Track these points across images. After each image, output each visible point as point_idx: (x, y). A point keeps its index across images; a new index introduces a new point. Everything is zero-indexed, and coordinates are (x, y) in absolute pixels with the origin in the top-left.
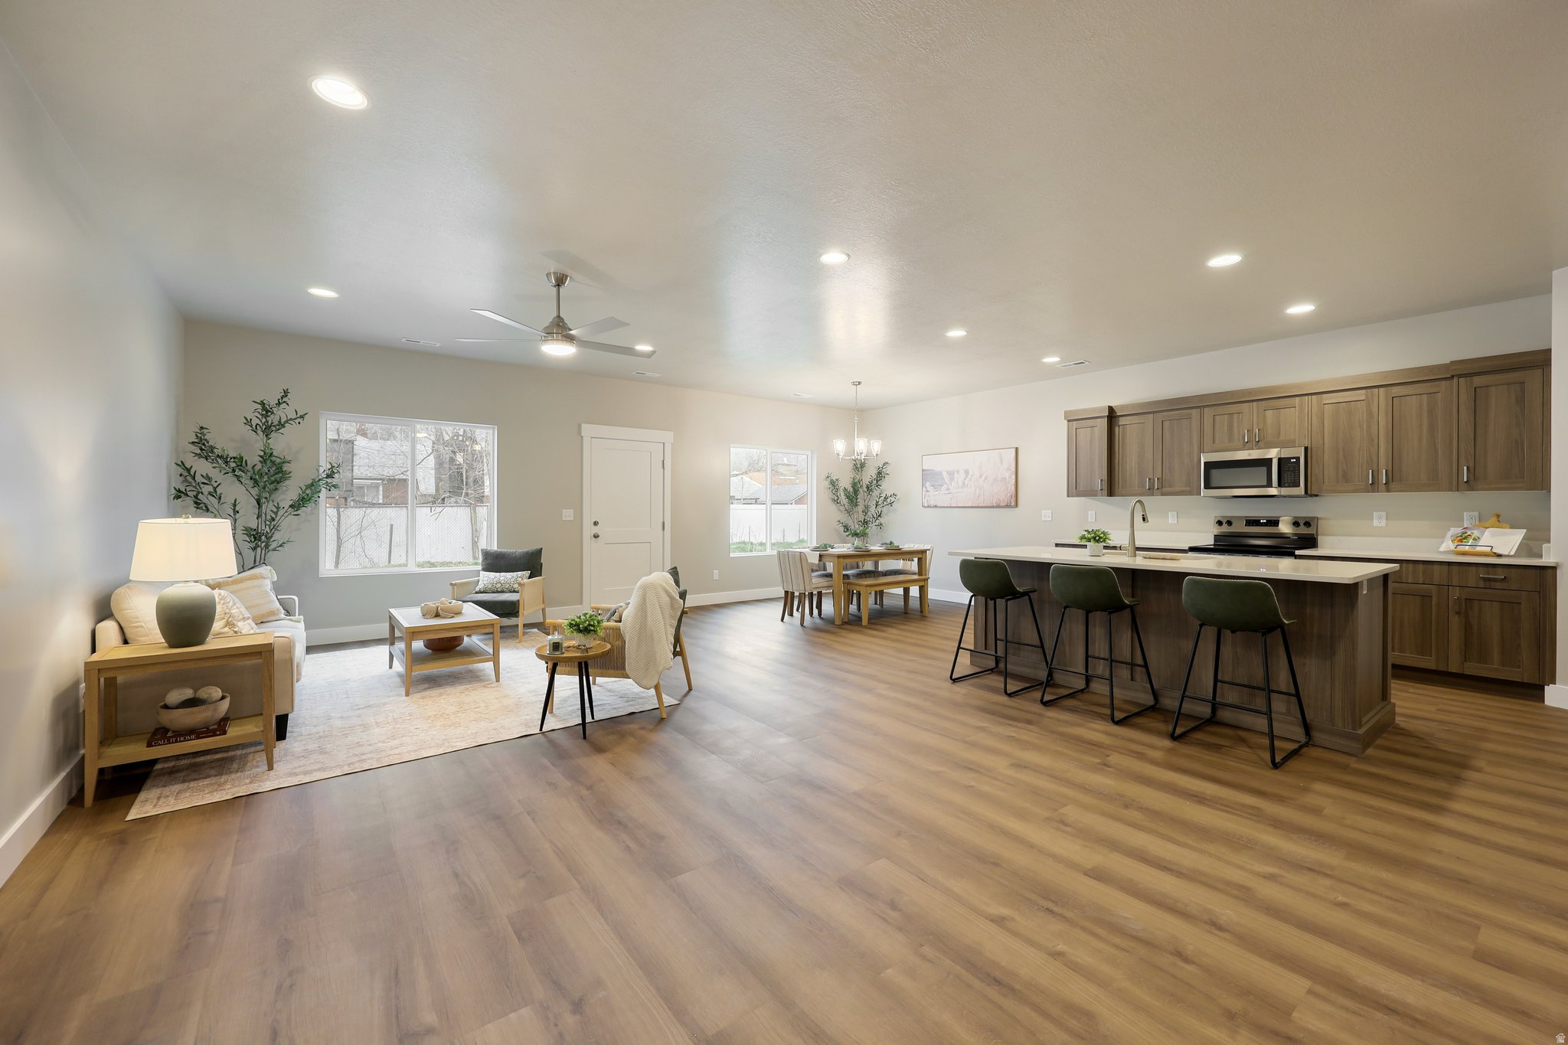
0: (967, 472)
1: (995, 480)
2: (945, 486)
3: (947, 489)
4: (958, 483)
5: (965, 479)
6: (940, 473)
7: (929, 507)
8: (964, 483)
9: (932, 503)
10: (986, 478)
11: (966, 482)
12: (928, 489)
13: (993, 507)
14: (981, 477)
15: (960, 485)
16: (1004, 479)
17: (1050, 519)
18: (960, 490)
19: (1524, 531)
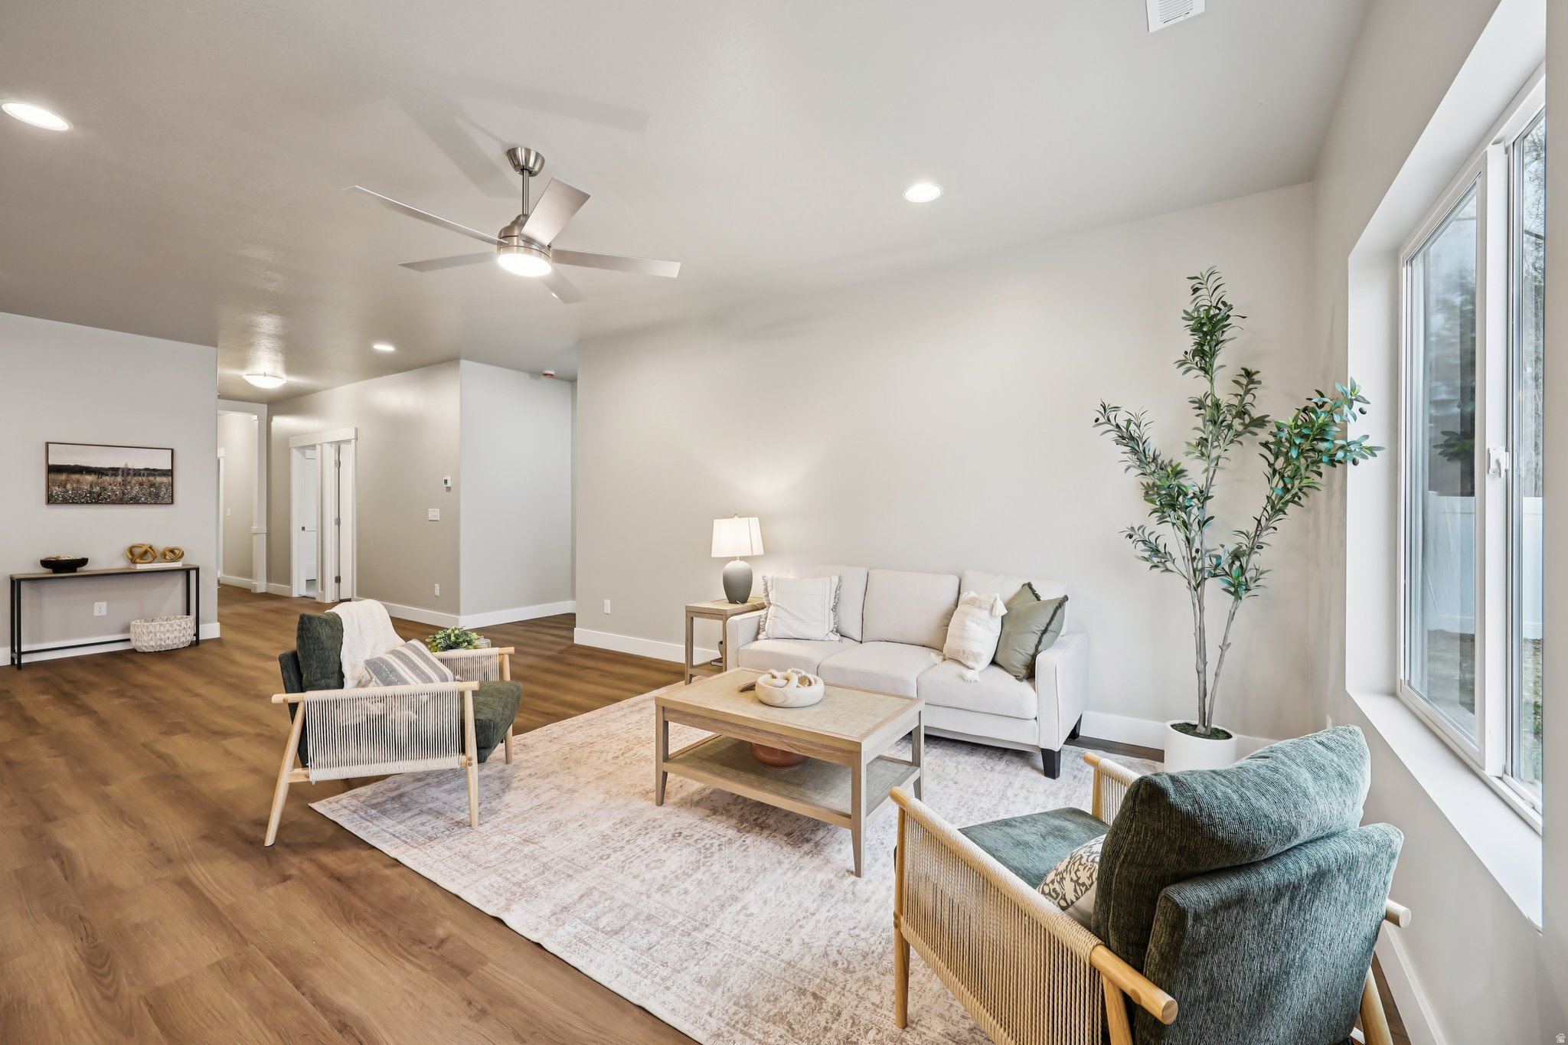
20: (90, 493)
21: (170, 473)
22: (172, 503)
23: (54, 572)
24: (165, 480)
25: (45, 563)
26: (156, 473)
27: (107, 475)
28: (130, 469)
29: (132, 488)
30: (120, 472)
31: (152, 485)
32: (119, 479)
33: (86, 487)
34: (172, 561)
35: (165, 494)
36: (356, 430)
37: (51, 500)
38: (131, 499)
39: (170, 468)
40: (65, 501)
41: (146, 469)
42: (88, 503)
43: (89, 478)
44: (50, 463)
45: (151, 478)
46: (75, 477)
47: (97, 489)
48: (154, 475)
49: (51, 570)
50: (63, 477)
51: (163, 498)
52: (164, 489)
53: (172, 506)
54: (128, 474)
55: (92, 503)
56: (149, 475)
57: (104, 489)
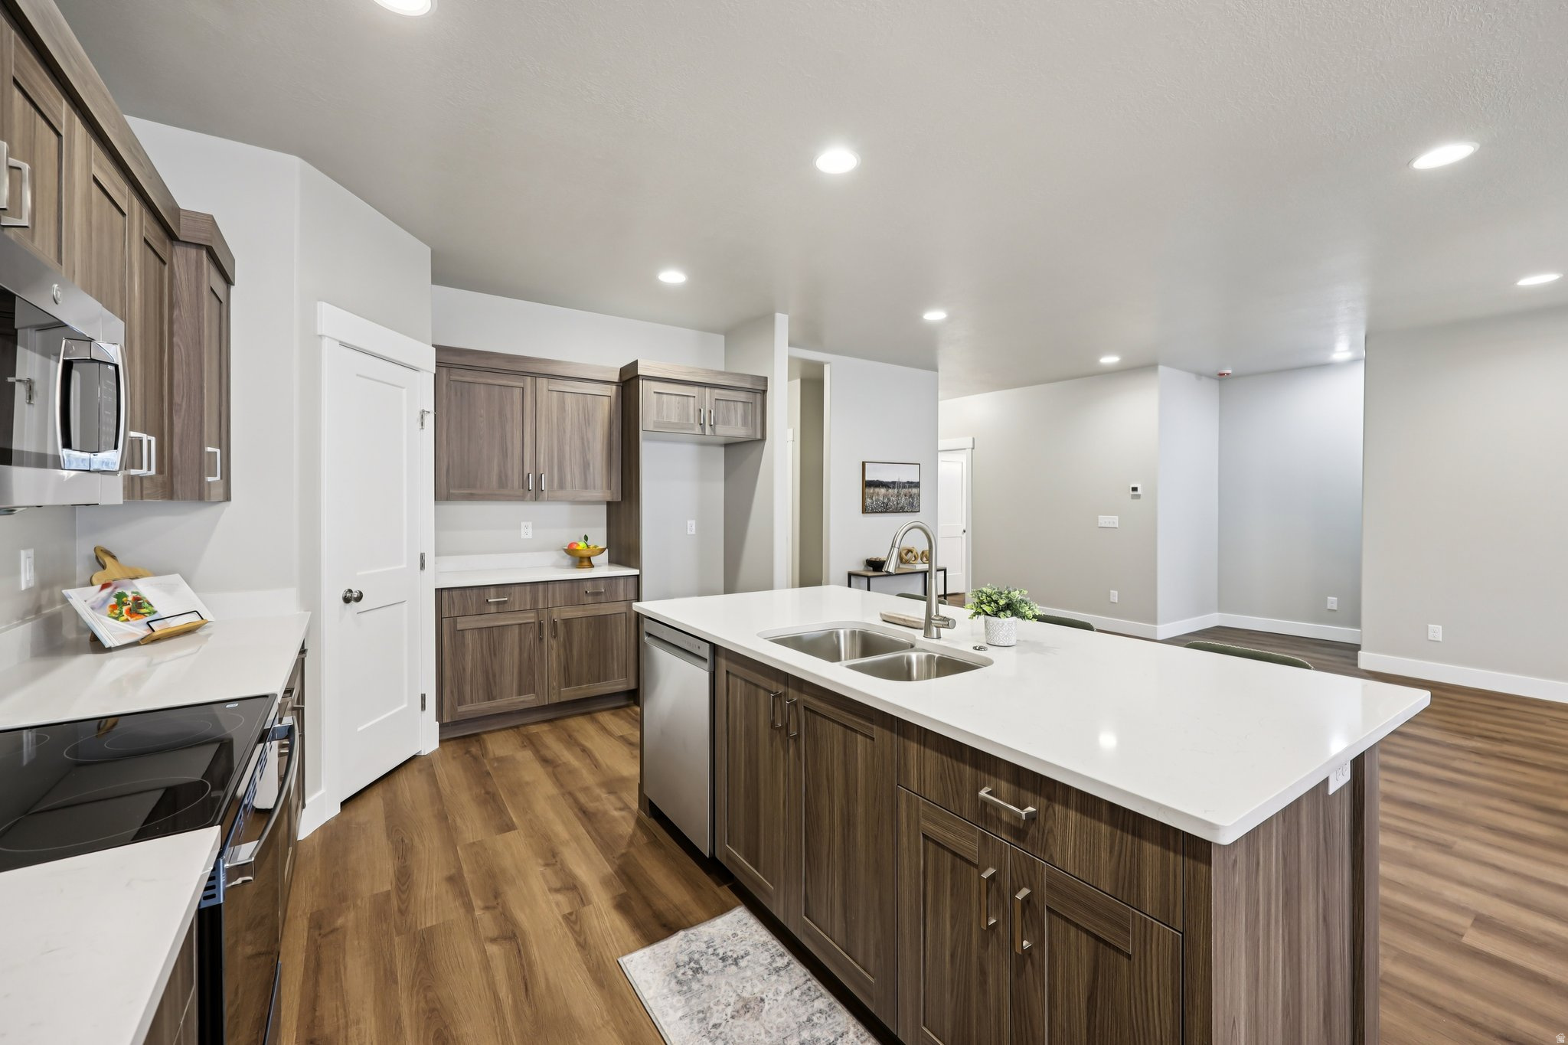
19: (177, 576)
20: (883, 503)
21: (918, 485)
22: (919, 510)
23: (872, 570)
24: (916, 491)
25: (869, 563)
26: (912, 485)
27: (890, 488)
28: (900, 483)
29: (901, 499)
30: (896, 485)
31: (911, 496)
32: (896, 490)
33: (881, 499)
35: (916, 503)
36: (974, 439)
37: (865, 510)
38: (901, 508)
39: (919, 481)
40: (874, 511)
41: (908, 482)
42: (882, 512)
43: (883, 491)
44: (865, 479)
45: (910, 490)
46: (877, 490)
47: (886, 500)
48: (910, 487)
50: (870, 490)
51: (915, 507)
52: (916, 499)
53: (919, 513)
54: (900, 487)
55: (884, 512)
57: (889, 500)
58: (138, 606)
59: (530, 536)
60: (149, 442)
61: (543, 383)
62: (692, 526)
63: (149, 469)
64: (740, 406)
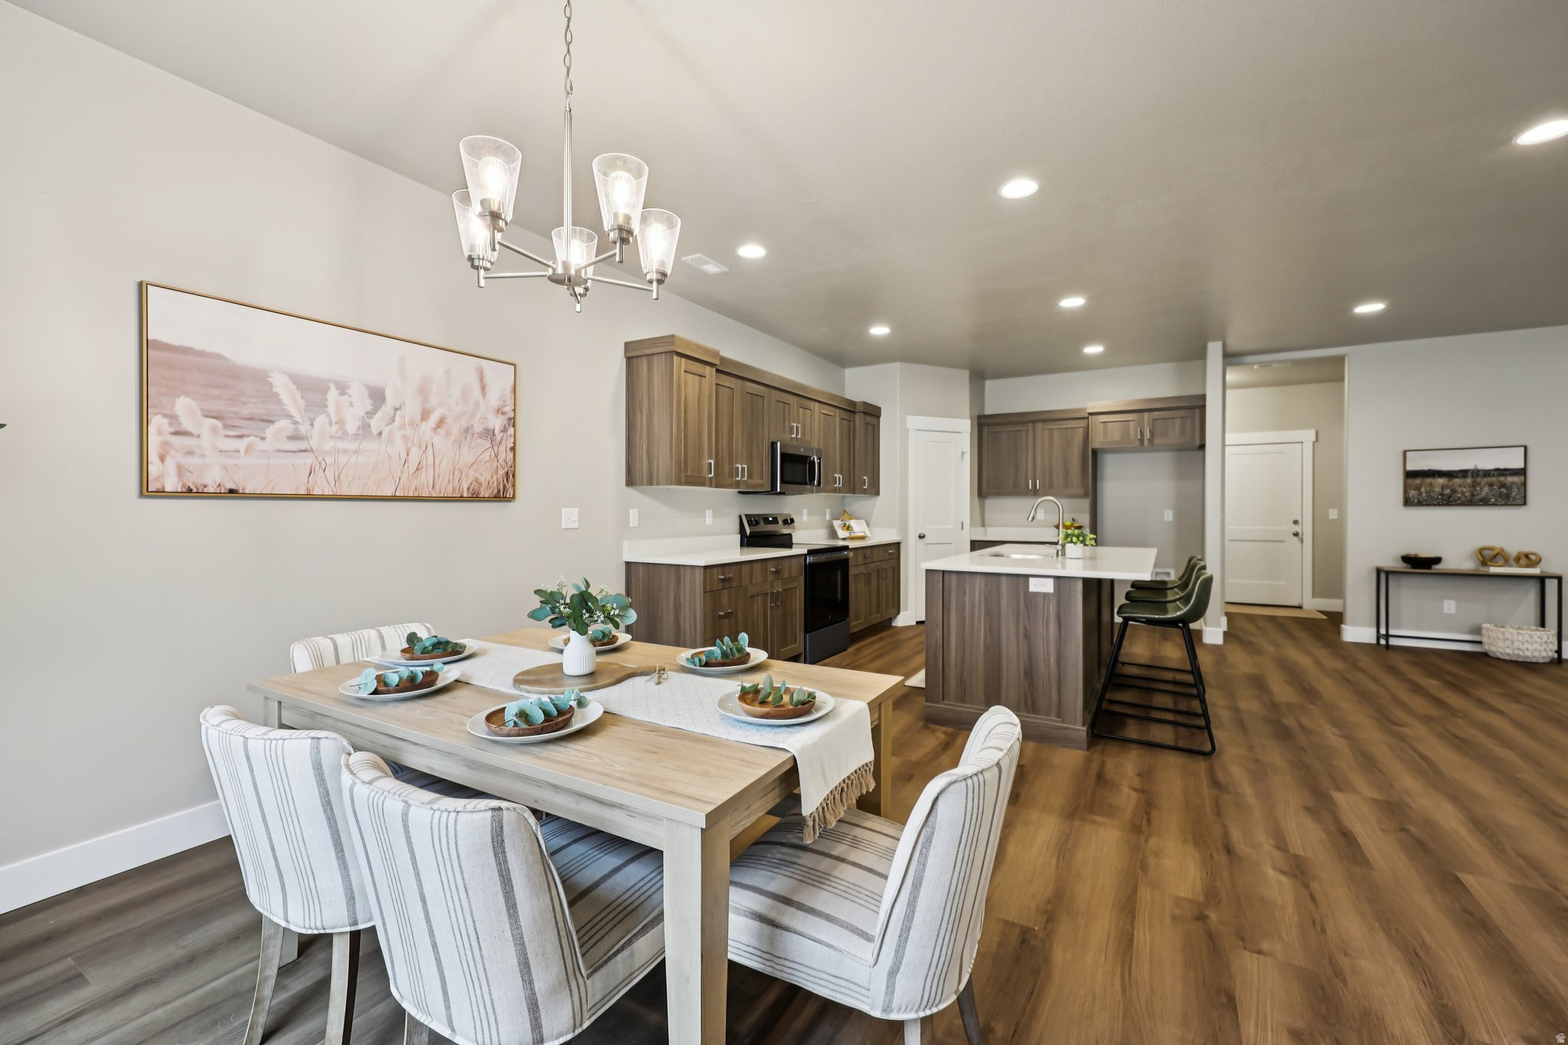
0: (377, 396)
1: (467, 430)
2: (283, 424)
3: (293, 438)
4: (341, 422)
5: (371, 414)
6: (260, 378)
7: (189, 493)
8: (365, 426)
9: (212, 479)
10: (441, 422)
11: (375, 423)
12: (187, 424)
13: (461, 499)
14: (425, 415)
15: (351, 427)
16: (489, 434)
17: (576, 525)
18: (354, 446)
19: (863, 521)
20: (1442, 494)
21: (1522, 472)
22: (1525, 504)
23: (1413, 567)
24: (1517, 479)
25: (1406, 559)
26: (1507, 473)
27: (1457, 477)
28: (1479, 471)
29: (1481, 489)
30: (1470, 474)
31: (1503, 485)
32: (1469, 481)
33: (1438, 490)
34: (1528, 566)
35: (1516, 495)
37: (1408, 502)
38: (1481, 500)
39: (1522, 466)
40: (1420, 503)
41: (1497, 470)
42: (1439, 505)
43: (1441, 481)
44: (1409, 468)
45: (1502, 479)
46: (1428, 480)
47: (1447, 491)
48: (1504, 475)
49: (1409, 566)
50: (1418, 481)
51: (1515, 499)
52: (1515, 490)
53: (1524, 507)
54: (1478, 475)
55: (1443, 505)
56: (1499, 475)
57: (1454, 491)
58: (849, 528)
59: (1043, 518)
60: (839, 478)
61: (1039, 425)
62: (1169, 515)
63: (839, 484)
64: (1178, 422)
